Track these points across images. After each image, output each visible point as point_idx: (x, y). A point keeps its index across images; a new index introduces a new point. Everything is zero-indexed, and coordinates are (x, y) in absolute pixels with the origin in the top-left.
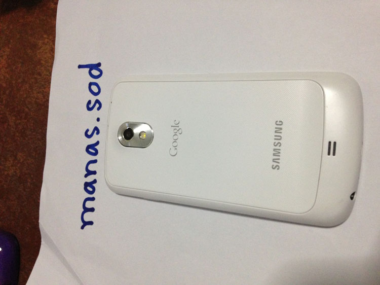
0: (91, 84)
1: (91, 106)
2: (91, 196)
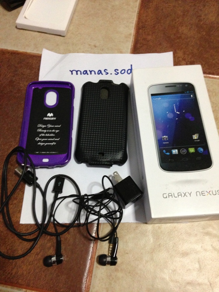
0: (125, 70)
1: (116, 71)
2: (82, 73)
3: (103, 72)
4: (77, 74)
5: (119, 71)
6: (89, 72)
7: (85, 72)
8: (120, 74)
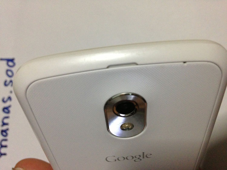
0: (7, 71)
1: (7, 84)
2: (5, 138)
3: (6, 105)
4: (6, 146)
5: (8, 79)
6: (5, 128)
7: (4, 134)
8: (12, 79)
